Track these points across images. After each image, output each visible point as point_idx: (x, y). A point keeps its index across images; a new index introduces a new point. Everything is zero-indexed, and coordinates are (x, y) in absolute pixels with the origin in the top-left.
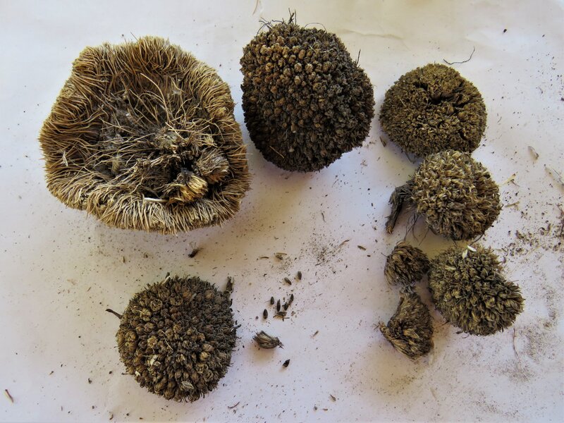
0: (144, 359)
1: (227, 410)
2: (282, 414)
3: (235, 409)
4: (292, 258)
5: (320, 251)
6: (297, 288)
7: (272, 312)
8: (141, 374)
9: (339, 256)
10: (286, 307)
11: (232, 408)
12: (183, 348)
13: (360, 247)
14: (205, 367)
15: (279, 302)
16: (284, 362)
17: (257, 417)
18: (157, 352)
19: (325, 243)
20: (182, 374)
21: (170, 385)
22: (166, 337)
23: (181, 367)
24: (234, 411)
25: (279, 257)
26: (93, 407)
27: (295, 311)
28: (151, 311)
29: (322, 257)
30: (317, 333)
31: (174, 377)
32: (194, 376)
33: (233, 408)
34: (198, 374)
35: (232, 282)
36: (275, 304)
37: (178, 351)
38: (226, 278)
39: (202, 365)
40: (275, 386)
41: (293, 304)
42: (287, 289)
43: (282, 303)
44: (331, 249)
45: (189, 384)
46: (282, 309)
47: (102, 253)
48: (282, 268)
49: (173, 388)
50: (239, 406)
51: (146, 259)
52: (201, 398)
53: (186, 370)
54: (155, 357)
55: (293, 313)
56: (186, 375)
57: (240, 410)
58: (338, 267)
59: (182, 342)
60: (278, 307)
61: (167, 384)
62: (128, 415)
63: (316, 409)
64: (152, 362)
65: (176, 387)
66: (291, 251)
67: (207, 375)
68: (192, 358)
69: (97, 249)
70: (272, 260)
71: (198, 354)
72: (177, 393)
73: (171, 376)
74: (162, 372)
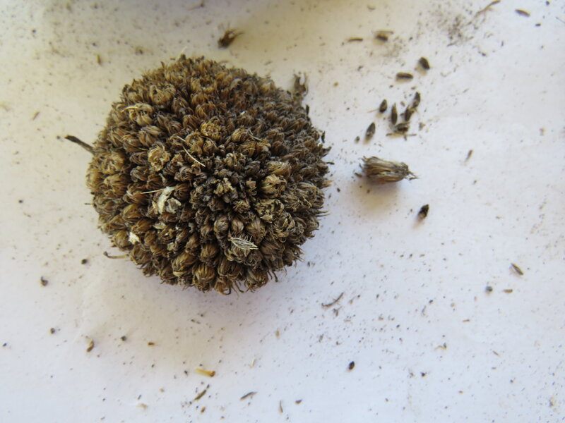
0: (145, 203)
1: (321, 311)
2: (429, 307)
3: (336, 306)
4: (405, 37)
5: (451, 23)
6: (422, 83)
7: (383, 127)
8: (142, 240)
9: (485, 28)
10: (407, 115)
11: (330, 305)
12: (226, 167)
13: (520, 12)
14: (277, 207)
15: (394, 110)
16: (418, 209)
17: (381, 319)
18: (171, 182)
19: (458, 10)
20: (230, 224)
21: (205, 252)
22: (188, 148)
23: (227, 208)
24: (336, 312)
25: (382, 38)
26: (53, 331)
27: (424, 121)
28: (151, 103)
29: (455, 31)
30: (470, 153)
31: (212, 233)
32: (256, 225)
33: (333, 305)
34: (263, 222)
35: (302, 82)
36: (388, 113)
37: (216, 172)
38: (292, 77)
39: (270, 202)
40: (407, 255)
41: (420, 108)
42: (406, 86)
43: (400, 110)
44: (469, 18)
45: (245, 242)
46: (400, 120)
47: (57, 52)
48: (389, 55)
49: (213, 259)
50: (344, 302)
51: (140, 57)
52: (271, 282)
53: (236, 215)
54: (168, 190)
55: (421, 126)
56: (239, 225)
57: (346, 309)
58: (487, 45)
59: (223, 156)
60: (394, 117)
61: (198, 251)
62: (124, 338)
63: (489, 290)
64: (161, 205)
65: (219, 255)
66: (401, 28)
67: (281, 223)
68: (247, 187)
69: (48, 48)
70: (370, 43)
71: (260, 181)
72: (221, 269)
73: (205, 230)
74: (184, 225)
